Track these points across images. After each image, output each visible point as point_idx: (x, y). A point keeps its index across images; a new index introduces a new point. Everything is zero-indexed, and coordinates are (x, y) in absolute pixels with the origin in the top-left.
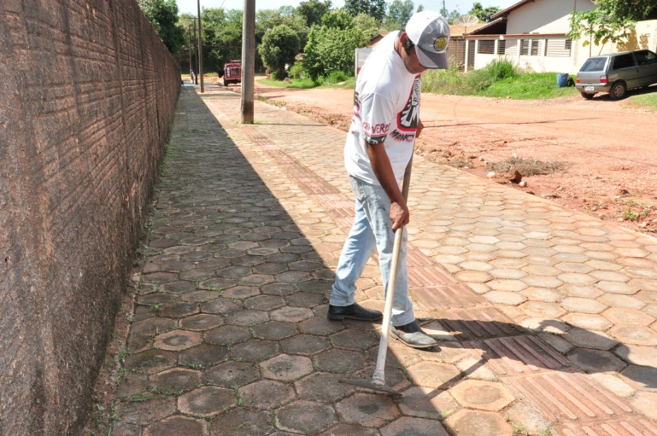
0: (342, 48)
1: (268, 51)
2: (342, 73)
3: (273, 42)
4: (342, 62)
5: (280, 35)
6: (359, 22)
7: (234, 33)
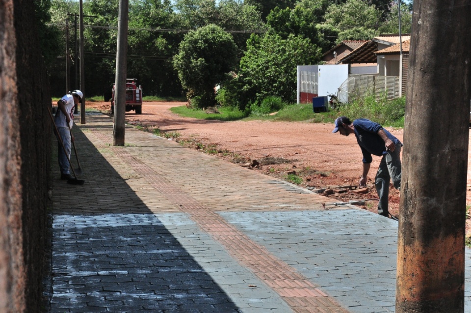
0: (281, 65)
1: (187, 64)
2: (278, 100)
3: (194, 50)
4: (281, 83)
5: (206, 41)
6: (347, 12)
7: (140, 32)
